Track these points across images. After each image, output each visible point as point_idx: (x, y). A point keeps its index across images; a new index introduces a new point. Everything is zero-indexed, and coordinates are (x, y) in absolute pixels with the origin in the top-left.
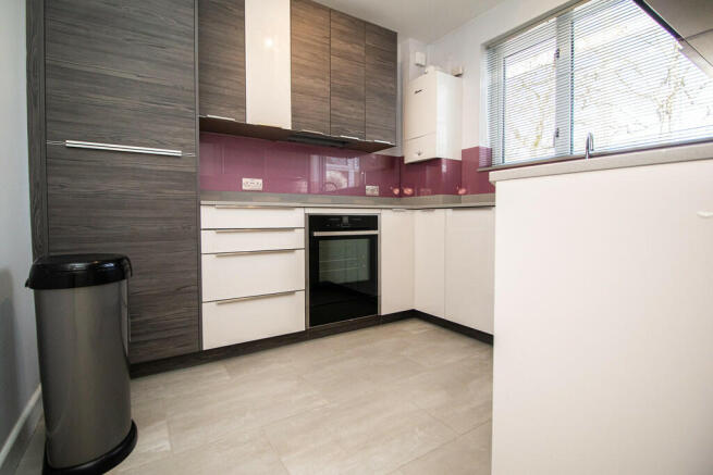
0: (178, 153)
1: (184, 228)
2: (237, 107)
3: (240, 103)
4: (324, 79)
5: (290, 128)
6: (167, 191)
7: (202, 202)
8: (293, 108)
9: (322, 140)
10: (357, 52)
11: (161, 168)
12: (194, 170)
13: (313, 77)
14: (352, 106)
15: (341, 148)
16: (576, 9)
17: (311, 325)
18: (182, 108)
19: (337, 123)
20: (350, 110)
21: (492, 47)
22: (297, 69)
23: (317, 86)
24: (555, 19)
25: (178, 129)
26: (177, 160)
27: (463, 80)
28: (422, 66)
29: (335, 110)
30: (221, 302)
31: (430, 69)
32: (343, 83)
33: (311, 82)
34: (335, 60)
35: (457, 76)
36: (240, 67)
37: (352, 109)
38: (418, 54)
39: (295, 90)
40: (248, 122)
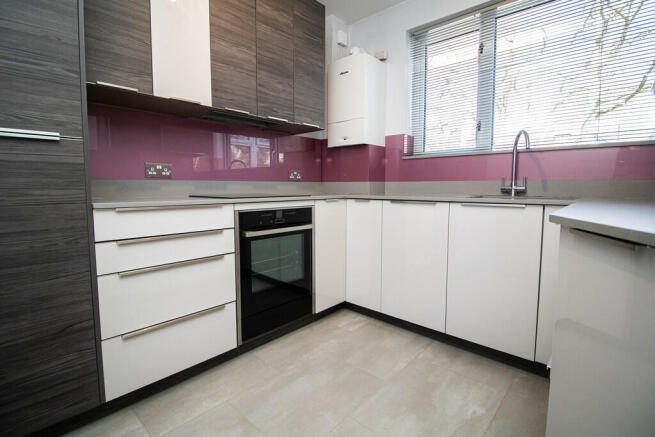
0: (54, 135)
1: (67, 243)
2: (140, 74)
3: (145, 68)
4: (249, 48)
5: (210, 105)
6: (38, 192)
7: (96, 205)
8: (214, 80)
9: (248, 120)
10: (285, 20)
11: (26, 158)
12: (80, 160)
13: (237, 45)
14: (281, 83)
15: (263, 130)
16: (499, 8)
17: (243, 339)
18: (59, 69)
19: (263, 102)
20: (278, 87)
21: (417, 35)
22: (217, 32)
23: (241, 55)
24: (478, 15)
25: (53, 100)
26: (54, 147)
27: (388, 64)
28: (343, 46)
29: (260, 85)
30: (128, 337)
31: (355, 50)
32: (270, 55)
33: (233, 50)
34: (261, 27)
35: (382, 60)
36: (143, 20)
37: (280, 87)
38: (340, 32)
39: (215, 57)
40: (155, 94)
